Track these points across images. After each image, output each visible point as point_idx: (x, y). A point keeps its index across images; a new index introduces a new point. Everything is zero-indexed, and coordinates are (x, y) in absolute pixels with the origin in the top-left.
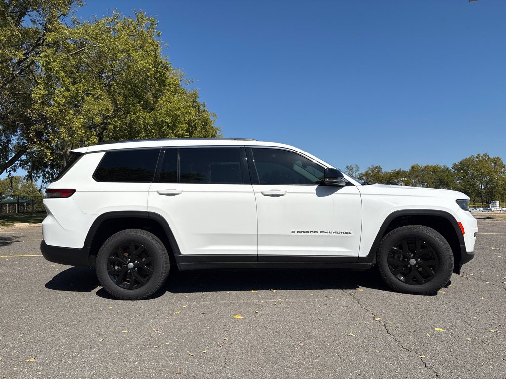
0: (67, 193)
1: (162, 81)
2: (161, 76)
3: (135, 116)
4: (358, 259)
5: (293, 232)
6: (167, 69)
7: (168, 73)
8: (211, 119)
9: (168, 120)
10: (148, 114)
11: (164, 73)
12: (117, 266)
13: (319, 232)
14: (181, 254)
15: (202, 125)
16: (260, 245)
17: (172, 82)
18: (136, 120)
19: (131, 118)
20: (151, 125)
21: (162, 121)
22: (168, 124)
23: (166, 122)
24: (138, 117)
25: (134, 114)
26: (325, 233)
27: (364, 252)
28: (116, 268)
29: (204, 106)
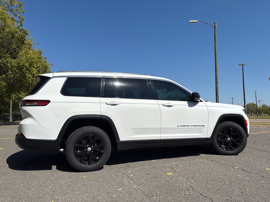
0: (45, 103)
1: (22, 41)
2: (22, 38)
3: (5, 61)
4: (206, 139)
5: (178, 126)
6: (27, 34)
7: (26, 36)
8: (50, 67)
9: (27, 65)
10: (14, 60)
11: (24, 36)
12: (79, 150)
13: (190, 126)
14: (120, 141)
15: (44, 70)
16: (161, 134)
17: (27, 43)
18: (6, 63)
19: (3, 61)
20: (15, 67)
21: (23, 65)
22: (26, 67)
23: (25, 66)
24: (7, 62)
25: (4, 59)
26: (193, 126)
27: (209, 136)
28: (79, 151)
29: (45, 59)
